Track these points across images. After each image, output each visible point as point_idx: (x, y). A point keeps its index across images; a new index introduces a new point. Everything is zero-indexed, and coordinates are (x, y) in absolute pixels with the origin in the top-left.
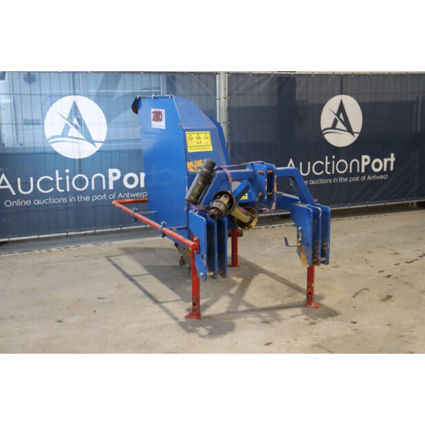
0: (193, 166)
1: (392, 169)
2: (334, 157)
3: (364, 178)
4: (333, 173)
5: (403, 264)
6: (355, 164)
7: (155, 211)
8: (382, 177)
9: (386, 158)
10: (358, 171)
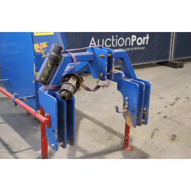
0: (39, 47)
1: (147, 43)
2: (117, 36)
3: (132, 49)
4: (116, 46)
5: (169, 106)
6: (128, 40)
7: (8, 79)
8: (142, 48)
9: (145, 37)
10: (130, 45)
